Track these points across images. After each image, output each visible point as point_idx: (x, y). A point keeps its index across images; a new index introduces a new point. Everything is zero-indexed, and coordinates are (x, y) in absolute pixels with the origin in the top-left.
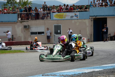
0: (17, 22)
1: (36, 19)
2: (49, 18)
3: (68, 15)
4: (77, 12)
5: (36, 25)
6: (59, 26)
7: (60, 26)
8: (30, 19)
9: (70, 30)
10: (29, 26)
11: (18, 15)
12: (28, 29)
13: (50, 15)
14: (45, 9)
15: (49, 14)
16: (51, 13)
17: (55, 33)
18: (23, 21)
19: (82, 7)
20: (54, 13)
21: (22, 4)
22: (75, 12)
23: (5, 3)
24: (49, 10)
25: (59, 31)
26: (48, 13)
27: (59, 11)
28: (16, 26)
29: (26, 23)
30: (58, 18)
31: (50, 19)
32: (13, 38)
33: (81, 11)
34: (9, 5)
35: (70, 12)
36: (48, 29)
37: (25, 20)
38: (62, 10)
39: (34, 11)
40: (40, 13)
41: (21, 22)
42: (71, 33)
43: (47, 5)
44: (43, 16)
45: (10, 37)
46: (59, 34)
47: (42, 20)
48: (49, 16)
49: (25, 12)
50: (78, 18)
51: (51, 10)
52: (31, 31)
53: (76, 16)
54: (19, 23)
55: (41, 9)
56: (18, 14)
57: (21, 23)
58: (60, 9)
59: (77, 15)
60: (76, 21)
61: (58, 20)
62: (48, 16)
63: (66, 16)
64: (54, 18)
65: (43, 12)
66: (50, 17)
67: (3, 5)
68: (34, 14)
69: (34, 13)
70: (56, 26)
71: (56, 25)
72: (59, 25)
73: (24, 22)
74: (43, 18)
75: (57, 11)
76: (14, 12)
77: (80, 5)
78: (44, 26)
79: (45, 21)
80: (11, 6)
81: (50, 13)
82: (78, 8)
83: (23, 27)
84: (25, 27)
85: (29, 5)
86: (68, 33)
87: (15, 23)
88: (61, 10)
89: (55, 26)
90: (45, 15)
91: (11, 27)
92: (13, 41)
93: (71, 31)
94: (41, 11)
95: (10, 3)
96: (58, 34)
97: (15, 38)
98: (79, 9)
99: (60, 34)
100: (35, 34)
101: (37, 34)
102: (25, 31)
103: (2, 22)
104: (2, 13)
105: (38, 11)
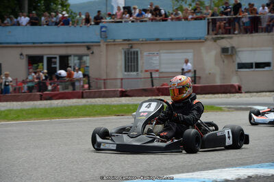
0: (206, 40)
5: (252, 47)
8: (236, 32)
10: (233, 48)
12: (232, 55)
18: (219, 36)
28: (203, 49)
29: (226, 43)
32: (195, 77)
37: (225, 34)
44: (269, 25)
47: (266, 34)
52: (238, 61)
54: (209, 43)
55: (264, 8)
56: (208, 19)
57: (215, 41)
65: (270, 14)
73: (223, 38)
74: (268, 30)
76: (199, 15)
78: (271, 48)
83: (219, 50)
84: (225, 50)
87: (200, 41)
91: (192, 51)
92: (195, 83)
94: (263, 11)
97: (200, 77)
100: (249, 68)
101: (252, 68)
102: (224, 62)
103: (171, 40)
104: (172, 19)
105: (257, 13)
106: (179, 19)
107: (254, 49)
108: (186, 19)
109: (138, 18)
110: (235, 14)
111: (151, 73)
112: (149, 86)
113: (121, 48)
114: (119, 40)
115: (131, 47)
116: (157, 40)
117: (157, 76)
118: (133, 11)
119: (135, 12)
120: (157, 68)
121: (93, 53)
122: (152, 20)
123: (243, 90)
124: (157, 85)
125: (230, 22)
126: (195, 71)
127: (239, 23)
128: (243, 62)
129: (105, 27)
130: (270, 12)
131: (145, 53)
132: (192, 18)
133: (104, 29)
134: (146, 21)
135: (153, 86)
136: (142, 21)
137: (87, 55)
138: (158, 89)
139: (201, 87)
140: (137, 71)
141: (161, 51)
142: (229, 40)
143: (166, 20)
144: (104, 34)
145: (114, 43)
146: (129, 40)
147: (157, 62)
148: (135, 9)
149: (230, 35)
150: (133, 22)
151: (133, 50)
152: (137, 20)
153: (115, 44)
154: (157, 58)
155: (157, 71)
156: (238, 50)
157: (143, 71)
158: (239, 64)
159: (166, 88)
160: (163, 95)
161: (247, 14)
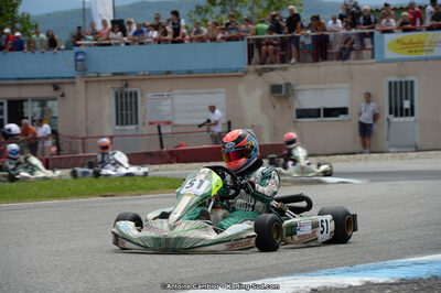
0: (246, 73)
1: (316, 60)
2: (366, 53)
5: (318, 83)
6: (406, 82)
7: (412, 82)
8: (293, 60)
10: (288, 85)
12: (286, 97)
13: (373, 43)
15: (367, 41)
16: (377, 34)
17: (391, 113)
18: (266, 66)
20: (386, 36)
21: (265, 5)
24: (368, 22)
25: (407, 104)
26: (362, 36)
27: (409, 26)
28: (241, 88)
29: (277, 77)
30: (404, 55)
31: (373, 57)
37: (276, 63)
38: (418, 23)
39: (308, 28)
40: (331, 36)
41: (260, 73)
44: (344, 48)
46: (407, 115)
47: (340, 62)
48: (369, 46)
49: (275, 35)
51: (376, 22)
52: (297, 106)
54: (251, 78)
55: (335, 22)
56: (248, 40)
57: (260, 75)
58: (413, 18)
61: (403, 61)
62: (363, 47)
63: (435, 44)
64: (389, 54)
65: (344, 31)
66: (373, 49)
67: (194, 9)
68: (309, 41)
69: (307, 36)
70: (396, 83)
71: (394, 79)
72: (409, 78)
73: (272, 70)
74: (343, 56)
76: (234, 33)
78: (348, 85)
79: (352, 65)
80: (223, 12)
81: (373, 33)
83: (267, 88)
84: (276, 89)
85: (291, 7)
87: (236, 74)
88: (414, 23)
89: (390, 83)
90: (353, 43)
91: (223, 90)
95: (220, 4)
96: (402, 115)
99: (413, 115)
100: (314, 117)
101: (319, 116)
102: (274, 107)
103: (190, 72)
104: (191, 40)
105: (325, 30)
106: (202, 40)
107: (321, 86)
108: (214, 39)
109: (136, 38)
110: (291, 31)
111: (159, 127)
112: (156, 148)
113: (109, 87)
114: (106, 74)
115: (126, 85)
116: (168, 73)
117: (170, 131)
118: (127, 28)
119: (130, 30)
120: (169, 118)
121: (63, 95)
122: (159, 41)
124: (169, 146)
125: (284, 44)
126: (229, 122)
127: (296, 45)
128: (305, 107)
129: (83, 53)
131: (149, 95)
132: (223, 38)
133: (80, 57)
134: (148, 43)
135: (162, 147)
136: (142, 44)
137: (54, 99)
138: (171, 152)
140: (137, 123)
141: (174, 91)
142: (282, 73)
143: (181, 42)
144: (81, 65)
145: (98, 79)
146: (122, 74)
147: (168, 109)
148: (130, 23)
149: (284, 65)
150: (127, 44)
151: (129, 90)
152: (134, 41)
153: (99, 81)
154: (169, 102)
155: (169, 123)
156: (296, 88)
157: (146, 124)
158: (298, 111)
159: (184, 151)
160: (178, 162)
161: (309, 32)
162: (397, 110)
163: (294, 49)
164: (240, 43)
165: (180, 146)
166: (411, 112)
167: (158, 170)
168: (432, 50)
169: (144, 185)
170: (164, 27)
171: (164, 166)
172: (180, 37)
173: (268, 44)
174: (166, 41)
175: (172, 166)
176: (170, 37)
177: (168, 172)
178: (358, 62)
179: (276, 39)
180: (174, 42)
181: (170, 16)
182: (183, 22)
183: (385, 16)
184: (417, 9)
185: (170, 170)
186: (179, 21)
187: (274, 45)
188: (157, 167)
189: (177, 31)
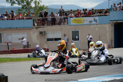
0: (33, 28)
2: (66, 23)
3: (87, 20)
4: (96, 16)
5: (53, 31)
6: (77, 31)
7: (78, 31)
8: (46, 25)
9: (89, 36)
10: (45, 32)
11: (34, 21)
12: (44, 35)
13: (68, 20)
14: (62, 13)
15: (66, 20)
16: (69, 18)
17: (73, 40)
18: (38, 26)
19: (102, 11)
20: (71, 18)
21: (38, 9)
22: (94, 16)
23: (20, 9)
24: (66, 14)
25: (77, 37)
26: (65, 18)
27: (77, 16)
28: (31, 32)
30: (76, 24)
31: (68, 24)
32: (28, 45)
33: (101, 16)
34: (24, 10)
35: (88, 16)
36: (65, 35)
37: (41, 25)
39: (50, 16)
40: (56, 18)
41: (37, 28)
42: (91, 38)
43: (64, 9)
44: (60, 22)
45: (25, 44)
46: (77, 40)
47: (59, 25)
48: (67, 21)
49: (41, 18)
50: (98, 23)
51: (68, 15)
52: (47, 37)
53: (95, 20)
54: (34, 30)
55: (57, 14)
56: (33, 19)
57: (37, 29)
58: (78, 13)
59: (97, 20)
60: (95, 26)
61: (76, 25)
62: (65, 21)
63: (84, 21)
64: (72, 23)
65: (60, 17)
66: (68, 22)
67: (18, 10)
68: (50, 20)
69: (50, 18)
70: (74, 31)
72: (77, 30)
73: (40, 27)
74: (59, 24)
75: (75, 15)
76: (29, 17)
77: (100, 9)
78: (61, 32)
79: (62, 27)
80: (26, 11)
81: (67, 18)
82: (98, 12)
83: (39, 33)
84: (41, 33)
86: (87, 39)
87: (30, 29)
88: (79, 15)
89: (72, 31)
90: (62, 20)
91: (26, 33)
92: (28, 48)
93: (91, 36)
94: (57, 16)
95: (25, 9)
96: (76, 40)
97: (30, 45)
98: (98, 14)
99: (78, 40)
100: (52, 41)
101: (53, 40)
102: (41, 38)
103: (17, 28)
104: (17, 19)
105: (54, 17)
107: (53, 32)
108: (23, 19)
109: (1, 18)
110: (45, 17)
111: (8, 44)
112: (7, 49)
116: (10, 28)
117: (11, 45)
120: (11, 41)
123: (49, 50)
124: (11, 49)
125: (43, 20)
126: (28, 42)
127: (47, 21)
128: (49, 38)
130: (60, 16)
131: (5, 34)
132: (26, 18)
134: (4, 20)
135: (9, 49)
138: (11, 51)
139: (31, 49)
140: (1, 42)
141: (12, 33)
142: (43, 28)
143: (14, 19)
147: (11, 38)
149: (43, 26)
154: (11, 36)
155: (11, 42)
156: (46, 33)
157: (4, 43)
158: (47, 39)
159: (15, 50)
160: (13, 53)
161: (50, 17)
162: (74, 39)
163: (46, 22)
164: (31, 20)
165: (14, 49)
166: (78, 39)
167: (7, 56)
168: (83, 23)
169: (3, 60)
170: (9, 15)
171: (9, 55)
172: (13, 18)
173: (39, 20)
174: (10, 19)
175: (11, 54)
176: (11, 18)
177: (10, 56)
178: (64, 25)
179: (41, 19)
180: (12, 19)
181: (11, 12)
182: (14, 14)
183: (71, 13)
184: (79, 11)
185: (11, 56)
186: (13, 13)
187: (41, 21)
188: (7, 55)
189: (13, 16)
